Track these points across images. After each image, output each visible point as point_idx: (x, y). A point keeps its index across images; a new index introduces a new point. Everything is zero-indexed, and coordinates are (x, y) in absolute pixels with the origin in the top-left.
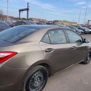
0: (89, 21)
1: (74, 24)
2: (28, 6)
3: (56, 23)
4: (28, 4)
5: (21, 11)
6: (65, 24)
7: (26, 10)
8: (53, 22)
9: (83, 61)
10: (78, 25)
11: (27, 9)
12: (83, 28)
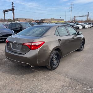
0: (75, 17)
1: (62, 21)
2: (13, 7)
3: (44, 22)
4: (13, 4)
5: (6, 12)
6: (52, 22)
7: (11, 11)
8: (41, 21)
9: (79, 48)
10: (65, 21)
11: (13, 10)
12: (71, 24)
